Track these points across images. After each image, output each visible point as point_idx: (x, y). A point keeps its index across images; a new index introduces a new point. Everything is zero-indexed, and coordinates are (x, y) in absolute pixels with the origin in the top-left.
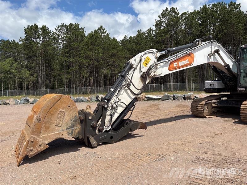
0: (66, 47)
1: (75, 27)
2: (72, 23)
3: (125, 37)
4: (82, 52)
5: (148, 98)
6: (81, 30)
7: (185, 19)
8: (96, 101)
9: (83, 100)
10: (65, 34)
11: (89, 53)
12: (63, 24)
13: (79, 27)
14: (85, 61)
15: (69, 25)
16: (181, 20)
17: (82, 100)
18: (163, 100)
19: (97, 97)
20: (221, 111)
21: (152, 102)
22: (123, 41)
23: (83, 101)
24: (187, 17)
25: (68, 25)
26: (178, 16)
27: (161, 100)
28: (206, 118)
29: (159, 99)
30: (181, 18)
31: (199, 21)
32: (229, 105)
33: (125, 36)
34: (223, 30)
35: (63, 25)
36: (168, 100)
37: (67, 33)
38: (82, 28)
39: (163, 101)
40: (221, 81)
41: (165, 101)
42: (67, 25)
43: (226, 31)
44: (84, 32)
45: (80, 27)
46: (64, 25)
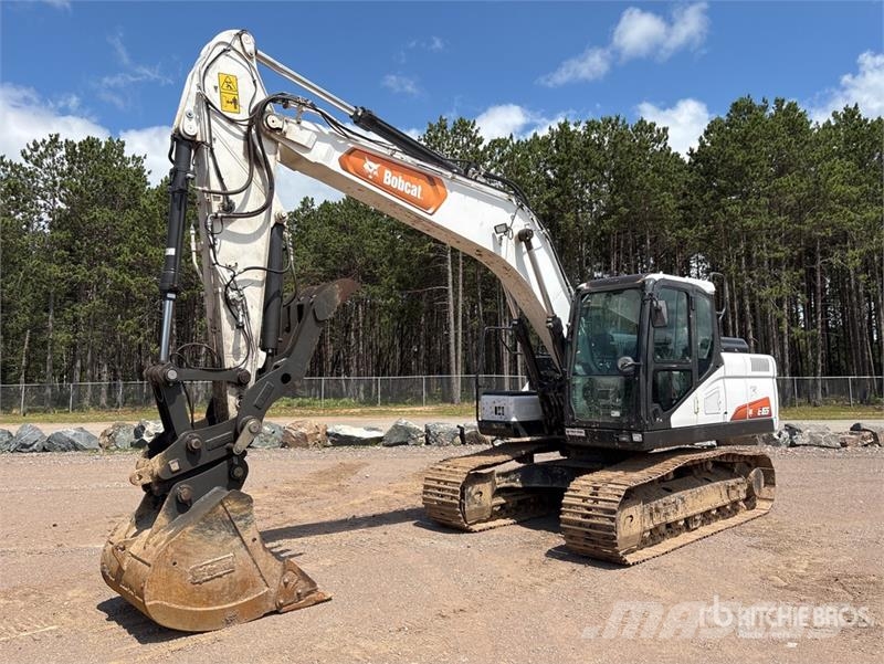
0: (61, 222)
1: (104, 150)
2: (96, 137)
3: (303, 203)
4: (126, 250)
5: (337, 435)
6: (131, 165)
7: (501, 161)
8: (132, 445)
9: (77, 441)
10: (62, 174)
11: (151, 251)
12: (57, 136)
13: (123, 151)
14: (133, 283)
15: (80, 144)
16: (489, 163)
17: (73, 443)
18: (388, 446)
19: (139, 432)
20: (532, 500)
21: (347, 454)
22: (295, 214)
23: (76, 447)
24: (511, 157)
25: (77, 142)
26: (481, 148)
27: (384, 445)
28: (470, 531)
29: (378, 440)
30: (491, 157)
31: (549, 172)
32: (553, 482)
33: (306, 199)
34: (617, 207)
35: (56, 139)
36: (406, 444)
37: (70, 169)
38: (134, 156)
39: (389, 449)
40: (536, 397)
41: (394, 448)
42: (72, 142)
43: (624, 210)
44: (146, 173)
45: (127, 154)
46: (61, 139)
